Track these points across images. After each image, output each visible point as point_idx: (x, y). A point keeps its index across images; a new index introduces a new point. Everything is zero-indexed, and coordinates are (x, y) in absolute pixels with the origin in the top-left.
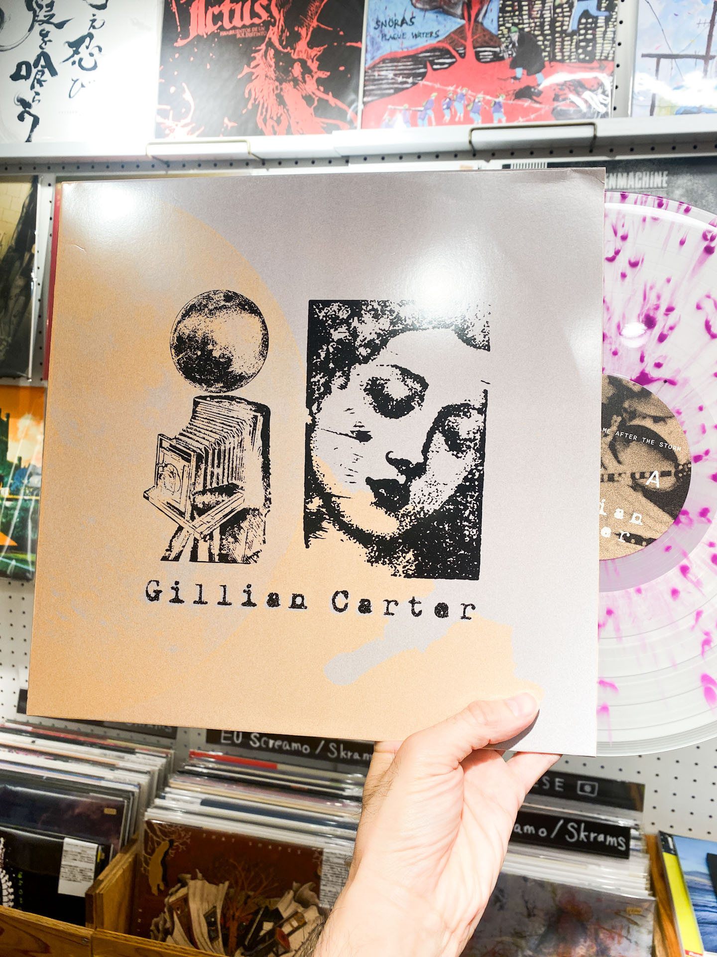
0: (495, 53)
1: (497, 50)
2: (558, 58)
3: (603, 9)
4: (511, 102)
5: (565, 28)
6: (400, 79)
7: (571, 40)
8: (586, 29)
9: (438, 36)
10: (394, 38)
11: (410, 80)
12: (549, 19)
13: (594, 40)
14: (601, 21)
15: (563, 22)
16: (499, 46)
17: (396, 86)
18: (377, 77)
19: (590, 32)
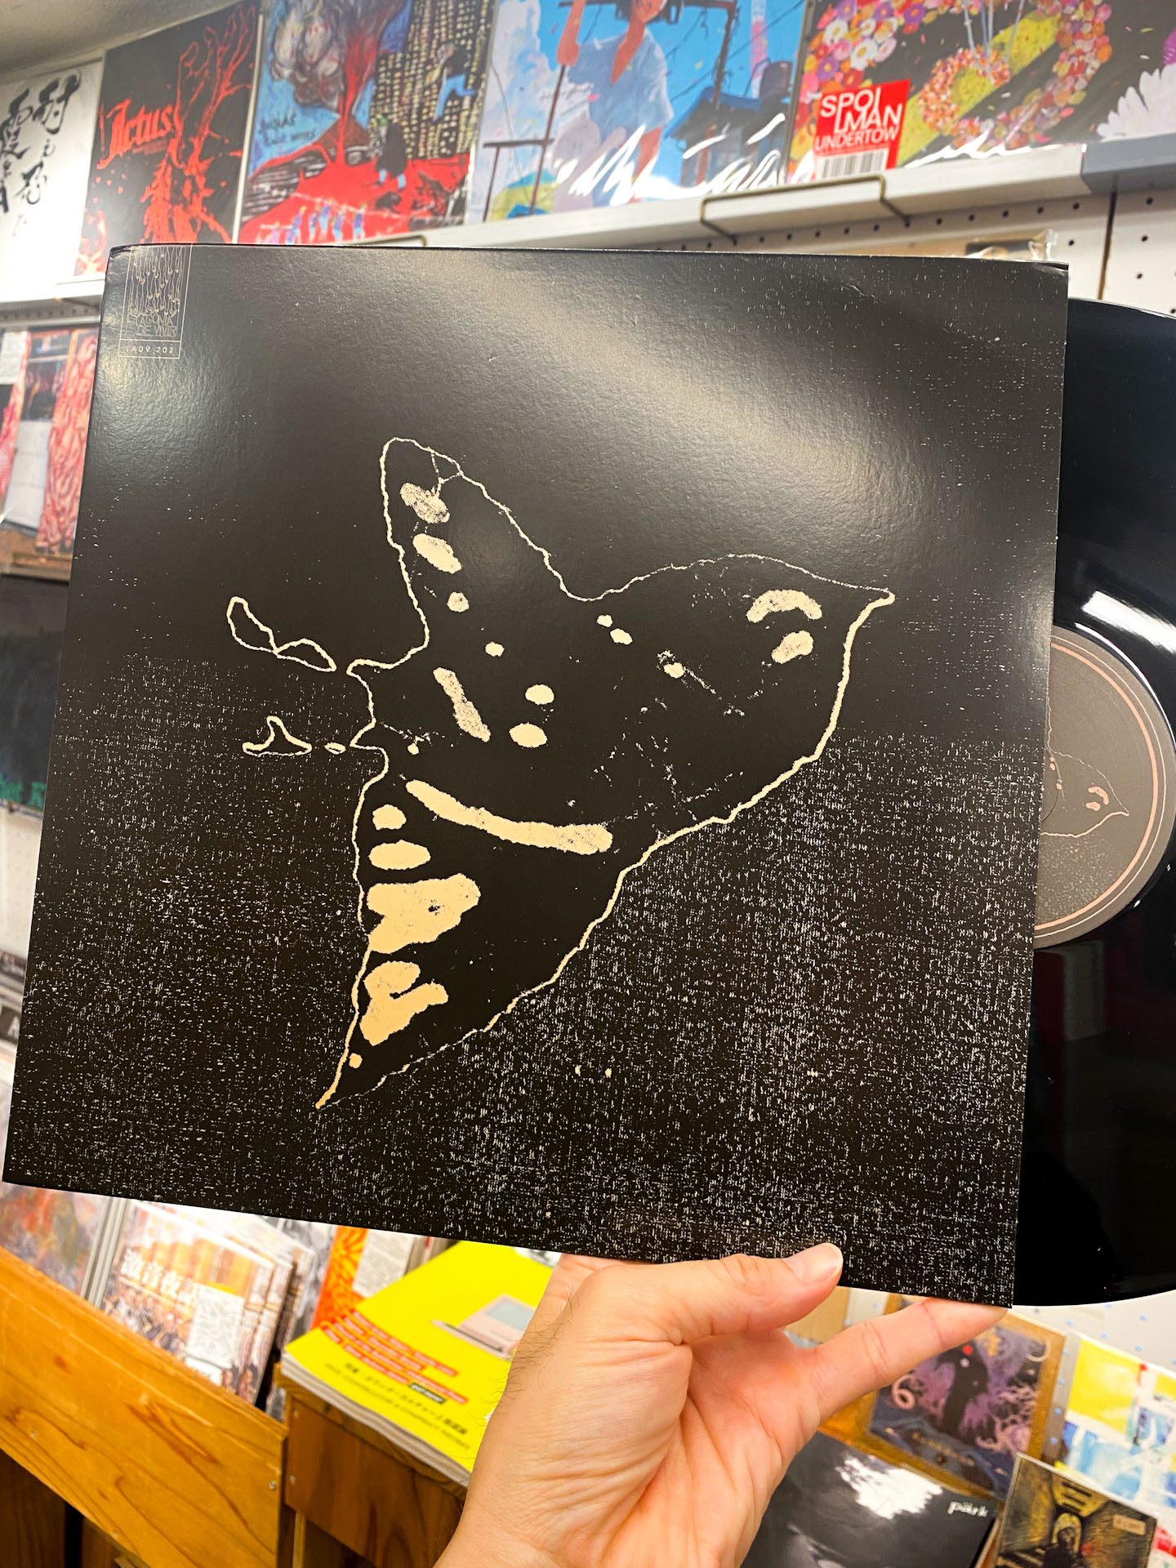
0: (363, 152)
1: (365, 148)
2: (421, 154)
3: (469, 87)
4: (372, 213)
5: (431, 115)
6: (275, 193)
7: (435, 131)
8: (451, 115)
9: (313, 136)
10: (275, 142)
11: (284, 193)
12: (416, 106)
13: (457, 129)
14: (466, 103)
15: (429, 107)
16: (367, 144)
17: (272, 201)
18: (255, 191)
19: (455, 117)
